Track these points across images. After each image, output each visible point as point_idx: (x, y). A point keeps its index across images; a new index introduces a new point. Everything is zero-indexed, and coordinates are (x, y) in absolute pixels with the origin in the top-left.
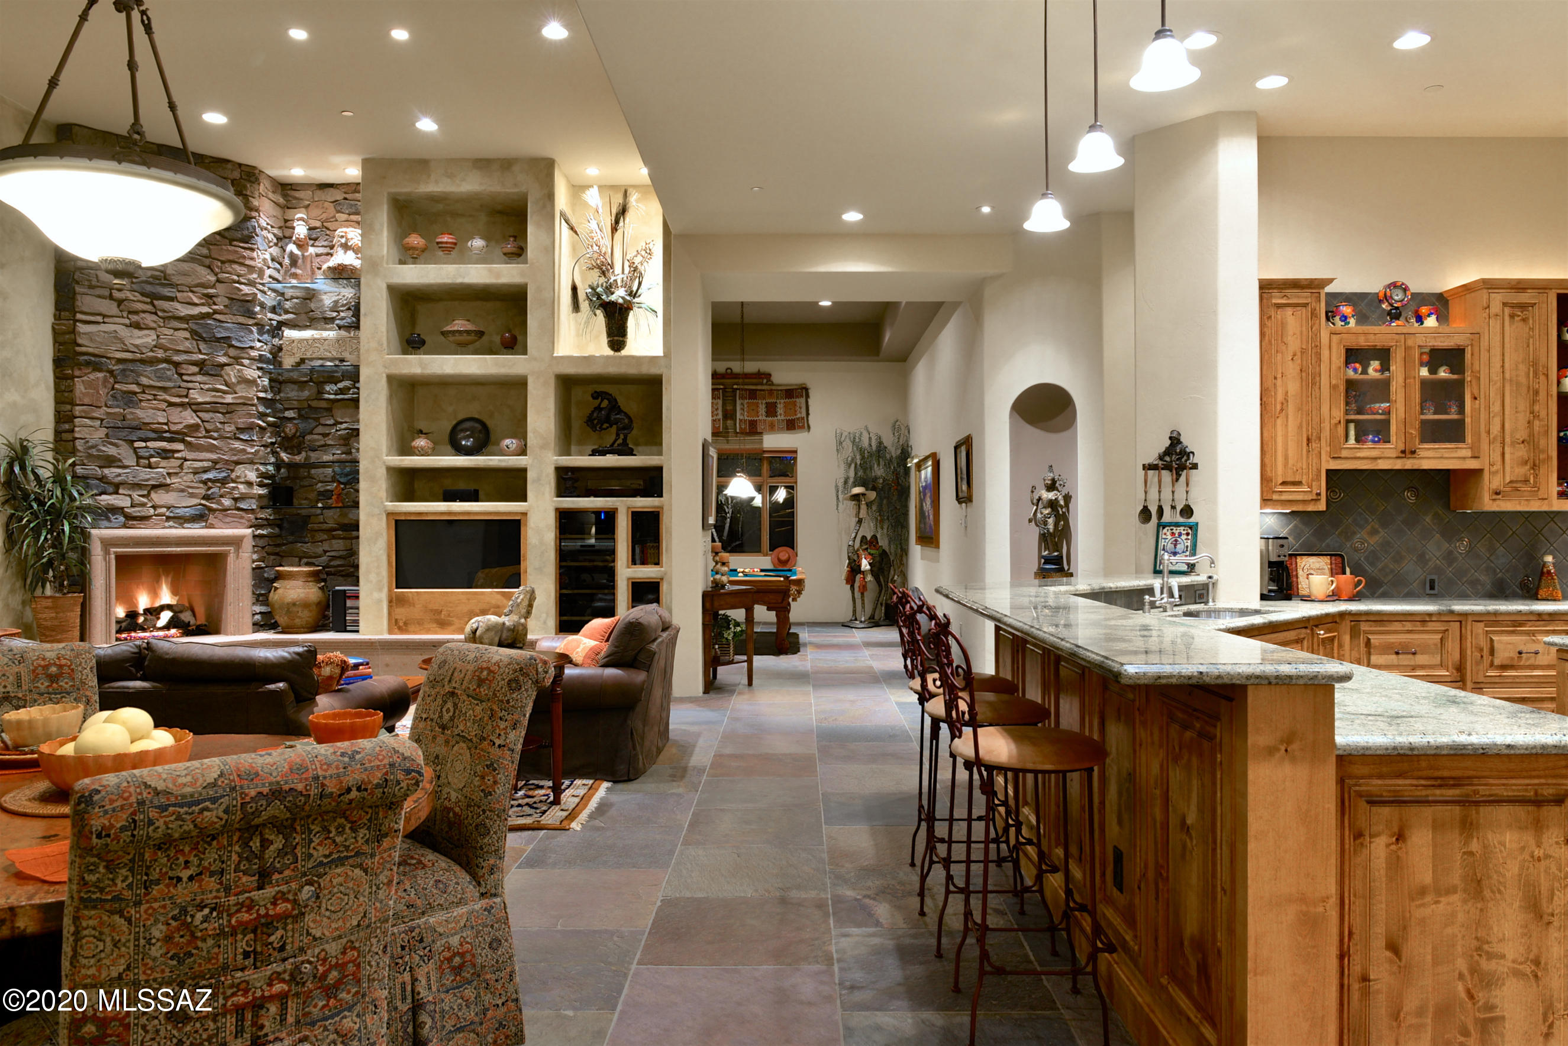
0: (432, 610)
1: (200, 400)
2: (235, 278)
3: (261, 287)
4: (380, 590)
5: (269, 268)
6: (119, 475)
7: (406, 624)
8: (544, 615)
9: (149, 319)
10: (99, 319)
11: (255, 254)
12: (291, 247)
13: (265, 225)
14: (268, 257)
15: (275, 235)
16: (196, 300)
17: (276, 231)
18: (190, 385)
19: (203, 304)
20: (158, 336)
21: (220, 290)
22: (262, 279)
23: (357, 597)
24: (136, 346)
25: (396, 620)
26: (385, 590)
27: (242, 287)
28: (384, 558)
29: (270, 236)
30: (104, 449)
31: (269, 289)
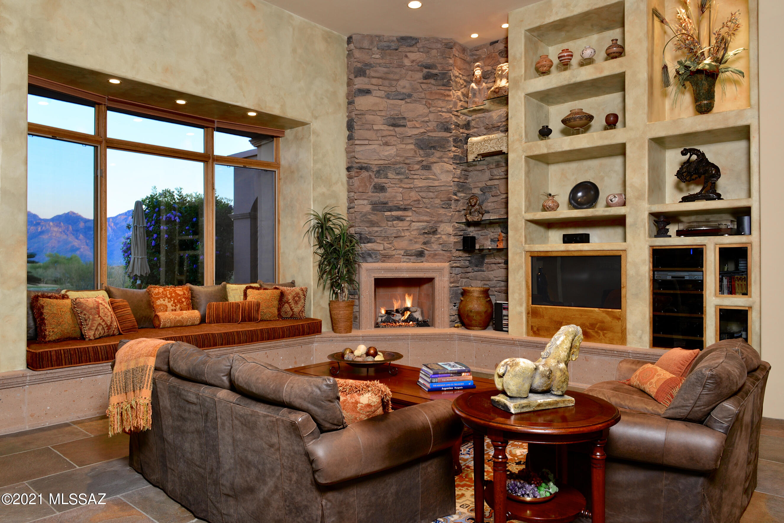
0: (555, 322)
1: (420, 185)
2: (440, 109)
3: (456, 113)
4: (521, 305)
5: (461, 101)
6: (377, 232)
7: (538, 330)
8: (640, 332)
9: (392, 140)
10: (366, 142)
11: (451, 93)
12: (473, 85)
13: (457, 74)
14: (459, 93)
15: (465, 80)
16: (418, 126)
17: (465, 78)
18: (415, 177)
19: (421, 127)
20: (397, 150)
21: (431, 117)
22: (456, 108)
23: (507, 309)
24: (386, 156)
25: (532, 326)
26: (524, 305)
27: (443, 114)
28: (524, 283)
29: (462, 82)
30: (369, 217)
31: (461, 113)
